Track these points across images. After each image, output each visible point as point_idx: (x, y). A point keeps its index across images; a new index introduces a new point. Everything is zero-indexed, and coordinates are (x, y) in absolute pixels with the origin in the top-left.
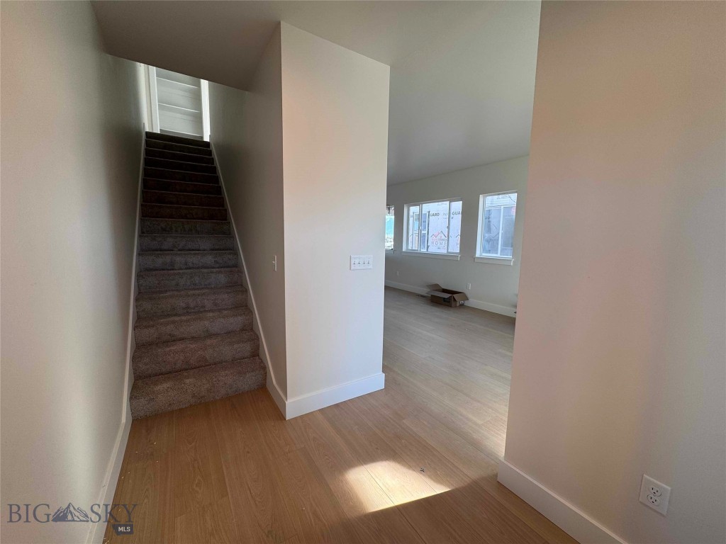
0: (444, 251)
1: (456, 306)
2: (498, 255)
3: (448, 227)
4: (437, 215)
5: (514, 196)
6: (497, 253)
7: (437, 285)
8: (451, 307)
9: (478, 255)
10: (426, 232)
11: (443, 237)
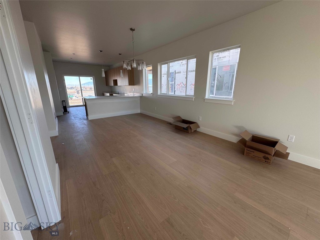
0: (183, 94)
1: (192, 132)
2: (214, 96)
3: (186, 78)
4: (179, 72)
5: (239, 50)
6: (213, 94)
7: (179, 117)
8: (188, 133)
9: (207, 97)
10: (174, 83)
11: (183, 86)
